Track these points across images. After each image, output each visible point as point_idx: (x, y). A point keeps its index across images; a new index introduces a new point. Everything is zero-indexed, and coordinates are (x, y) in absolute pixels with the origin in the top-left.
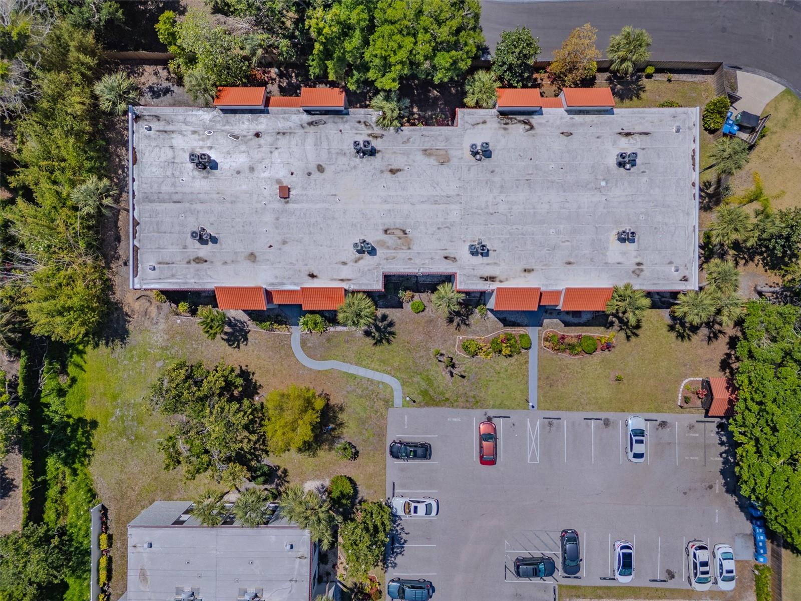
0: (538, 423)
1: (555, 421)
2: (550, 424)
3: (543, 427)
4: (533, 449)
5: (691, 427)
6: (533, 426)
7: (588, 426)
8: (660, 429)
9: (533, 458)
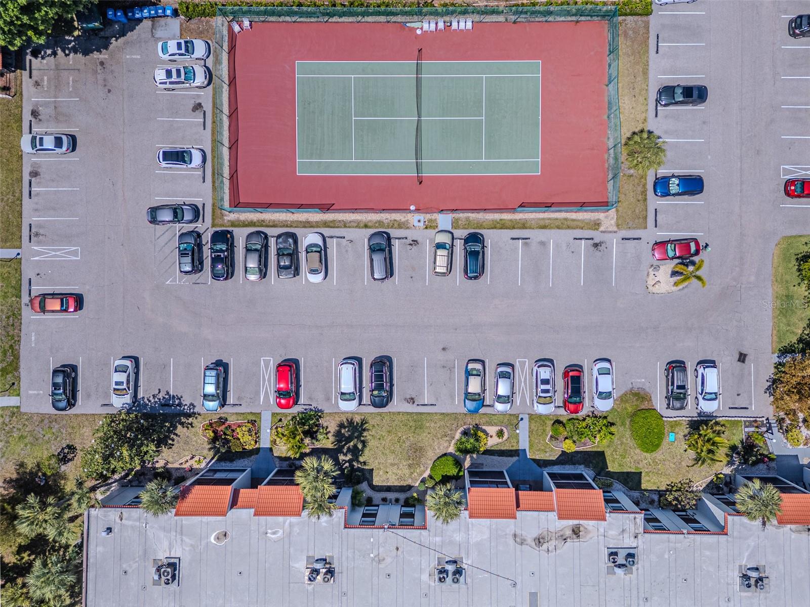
0: (35, 248)
1: (33, 230)
2: (37, 235)
3: (39, 243)
4: (64, 253)
5: (37, 84)
6: (39, 253)
7: (38, 194)
8: (40, 117)
9: (75, 253)
